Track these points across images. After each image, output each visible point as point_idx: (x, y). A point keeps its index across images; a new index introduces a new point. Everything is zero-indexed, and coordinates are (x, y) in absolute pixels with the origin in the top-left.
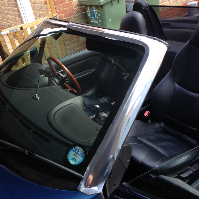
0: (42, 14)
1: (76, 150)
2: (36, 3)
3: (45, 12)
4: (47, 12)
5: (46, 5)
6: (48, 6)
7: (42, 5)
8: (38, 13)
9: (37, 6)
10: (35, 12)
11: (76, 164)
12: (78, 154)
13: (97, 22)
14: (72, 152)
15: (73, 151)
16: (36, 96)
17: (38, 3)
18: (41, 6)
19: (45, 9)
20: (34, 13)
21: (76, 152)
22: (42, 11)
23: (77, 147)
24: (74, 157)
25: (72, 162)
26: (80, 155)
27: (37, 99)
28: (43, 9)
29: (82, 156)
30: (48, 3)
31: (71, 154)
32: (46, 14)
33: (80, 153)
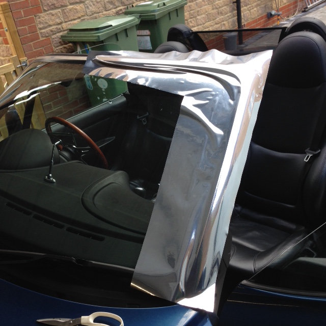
4: (6, 56)
5: (5, 45)
6: (11, 45)
16: (49, 177)
27: (52, 182)
30: (10, 41)
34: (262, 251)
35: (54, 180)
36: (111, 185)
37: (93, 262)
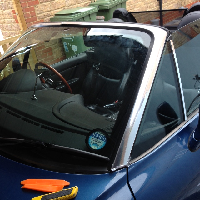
0: (12, 33)
2: (5, 23)
3: (15, 31)
4: (17, 31)
5: (16, 24)
6: (20, 24)
7: (12, 24)
8: (8, 32)
9: (6, 26)
10: (4, 31)
11: (98, 149)
12: (99, 139)
13: (71, 39)
15: (93, 136)
17: (7, 22)
18: (11, 26)
19: (15, 27)
20: (3, 34)
21: (96, 137)
22: (12, 30)
23: (97, 132)
24: (96, 142)
26: (101, 140)
27: (36, 100)
28: (13, 28)
29: (104, 141)
30: (19, 21)
31: (92, 140)
32: (16, 33)
33: (101, 138)
36: (71, 102)
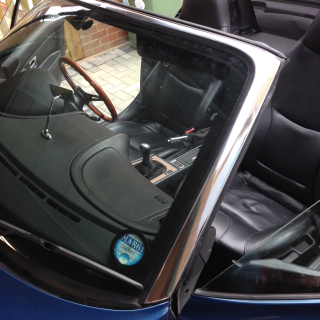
1: (128, 240)
11: (129, 264)
14: (122, 243)
15: (123, 241)
16: (45, 132)
23: (130, 235)
24: (126, 252)
25: (123, 261)
26: (135, 249)
27: (48, 138)
29: (139, 251)
33: (136, 246)
34: (260, 230)
35: (50, 137)
36: (106, 150)
37: (61, 248)
